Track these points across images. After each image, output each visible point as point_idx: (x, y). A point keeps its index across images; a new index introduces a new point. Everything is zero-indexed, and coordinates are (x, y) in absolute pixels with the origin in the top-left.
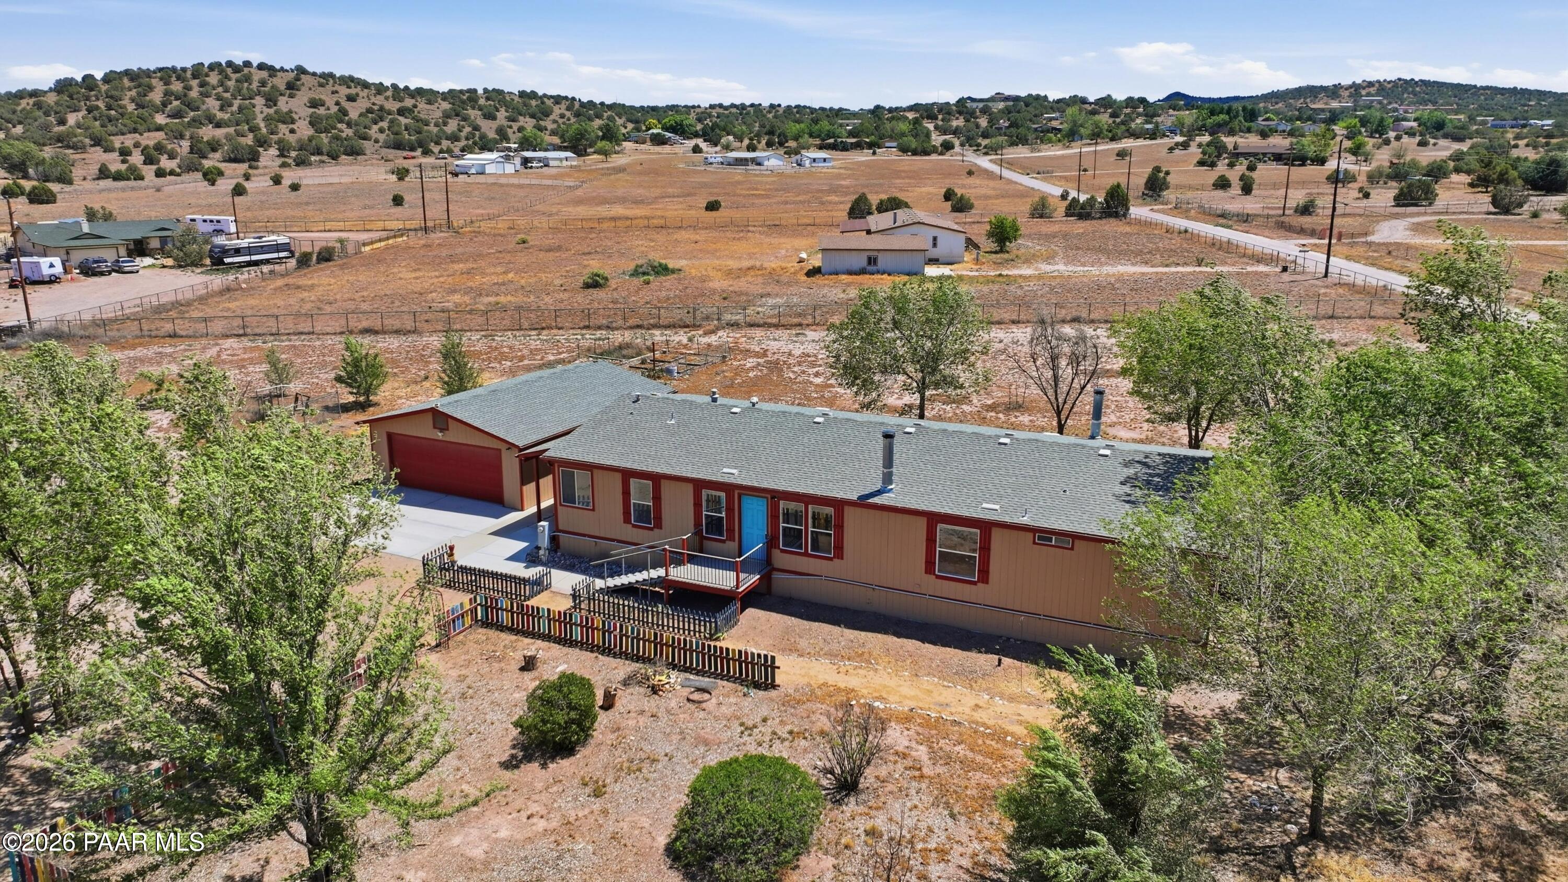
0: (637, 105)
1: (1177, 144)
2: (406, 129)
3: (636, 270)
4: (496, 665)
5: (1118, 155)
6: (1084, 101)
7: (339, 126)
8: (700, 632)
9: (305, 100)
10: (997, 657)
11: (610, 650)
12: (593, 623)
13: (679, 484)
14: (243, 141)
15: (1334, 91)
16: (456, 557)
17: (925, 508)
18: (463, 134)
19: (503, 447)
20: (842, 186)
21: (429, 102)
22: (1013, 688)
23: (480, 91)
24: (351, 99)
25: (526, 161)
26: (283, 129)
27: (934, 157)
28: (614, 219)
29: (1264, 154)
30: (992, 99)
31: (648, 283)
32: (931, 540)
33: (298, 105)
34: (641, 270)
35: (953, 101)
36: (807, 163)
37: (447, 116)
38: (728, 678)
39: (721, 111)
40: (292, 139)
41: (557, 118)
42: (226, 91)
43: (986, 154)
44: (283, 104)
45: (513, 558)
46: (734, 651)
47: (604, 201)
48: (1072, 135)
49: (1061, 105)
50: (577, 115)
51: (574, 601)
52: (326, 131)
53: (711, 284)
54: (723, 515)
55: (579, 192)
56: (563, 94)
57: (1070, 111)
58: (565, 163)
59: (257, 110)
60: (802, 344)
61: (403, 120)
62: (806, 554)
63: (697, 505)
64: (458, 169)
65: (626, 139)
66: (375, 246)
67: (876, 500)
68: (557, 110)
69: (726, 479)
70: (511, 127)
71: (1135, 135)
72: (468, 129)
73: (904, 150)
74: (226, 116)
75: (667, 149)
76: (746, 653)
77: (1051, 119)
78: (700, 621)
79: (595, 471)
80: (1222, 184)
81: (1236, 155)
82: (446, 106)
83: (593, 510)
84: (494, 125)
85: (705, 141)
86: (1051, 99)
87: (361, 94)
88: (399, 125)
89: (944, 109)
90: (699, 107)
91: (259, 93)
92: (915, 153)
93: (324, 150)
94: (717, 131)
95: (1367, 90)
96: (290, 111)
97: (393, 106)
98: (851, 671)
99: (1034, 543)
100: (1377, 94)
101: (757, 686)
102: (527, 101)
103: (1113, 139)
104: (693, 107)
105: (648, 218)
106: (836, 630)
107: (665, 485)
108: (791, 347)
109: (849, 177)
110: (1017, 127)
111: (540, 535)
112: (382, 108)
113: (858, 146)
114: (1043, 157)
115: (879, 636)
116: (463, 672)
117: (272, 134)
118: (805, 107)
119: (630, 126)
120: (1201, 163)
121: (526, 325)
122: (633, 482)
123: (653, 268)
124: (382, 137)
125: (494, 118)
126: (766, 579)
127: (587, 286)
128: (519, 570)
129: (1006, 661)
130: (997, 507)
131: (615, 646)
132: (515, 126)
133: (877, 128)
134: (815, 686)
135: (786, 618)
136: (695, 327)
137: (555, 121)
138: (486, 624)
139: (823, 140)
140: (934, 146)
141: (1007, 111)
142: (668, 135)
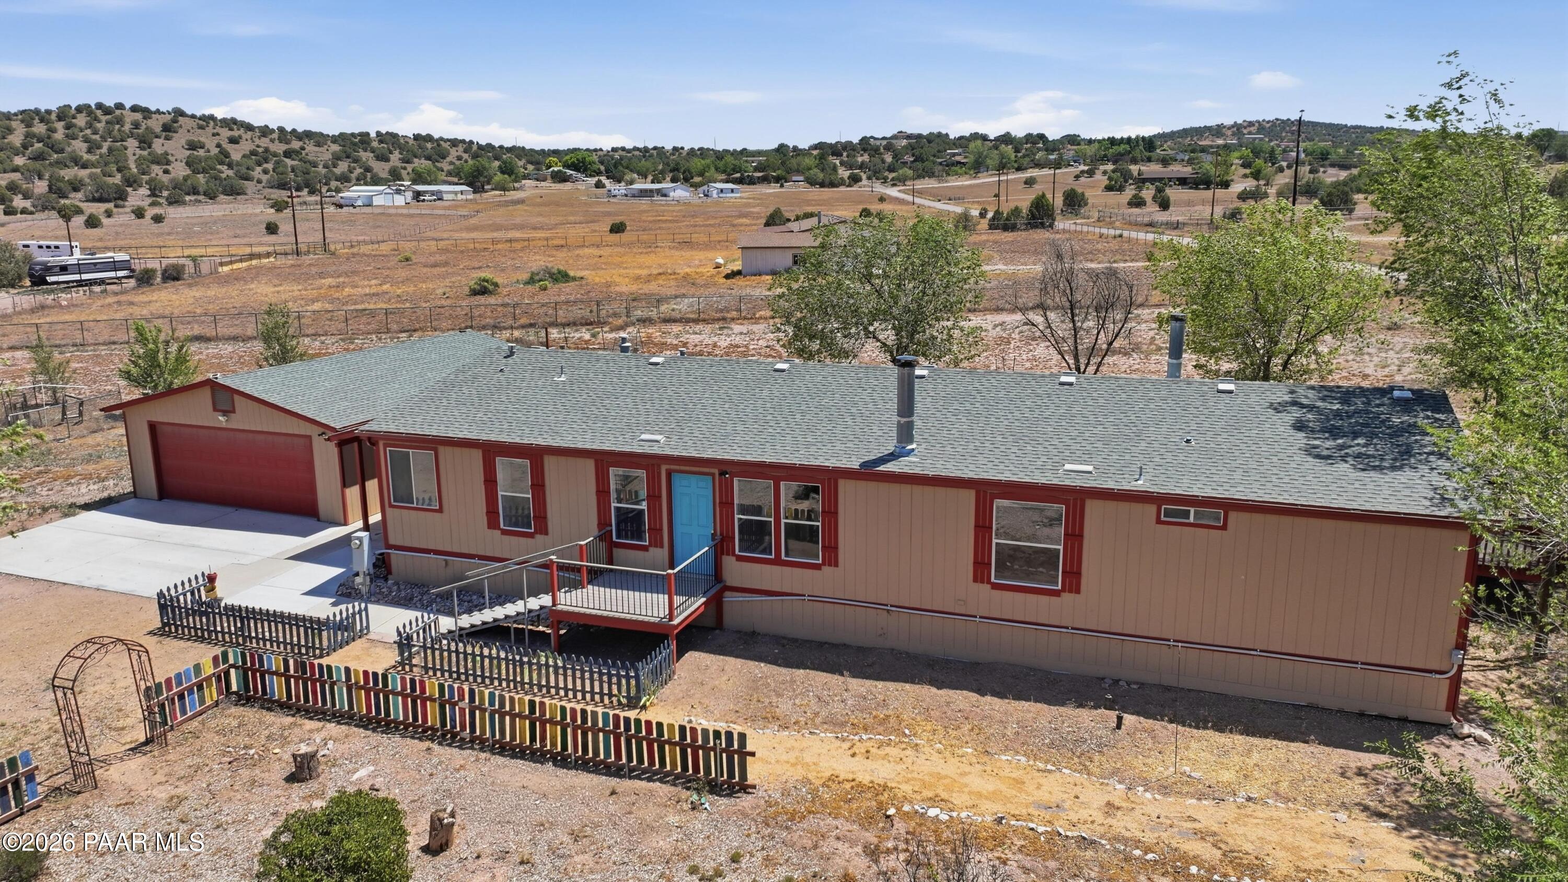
0: (538, 148)
1: (1082, 172)
2: (293, 171)
3: (532, 278)
4: (245, 773)
5: (1026, 183)
6: (984, 138)
7: (219, 167)
8: (610, 695)
9: (183, 142)
10: (1113, 714)
11: (454, 736)
12: (423, 690)
13: (571, 461)
14: (110, 180)
15: (1218, 131)
16: (220, 591)
17: (971, 475)
18: (353, 176)
19: (314, 431)
20: (752, 213)
21: (318, 145)
22: (1162, 769)
23: (373, 135)
24: (233, 141)
25: (417, 195)
26: (157, 170)
27: (842, 188)
28: (510, 241)
29: (1170, 179)
30: (894, 137)
31: (545, 289)
32: (983, 528)
33: (176, 147)
34: (537, 278)
35: (856, 140)
36: (715, 194)
37: (337, 158)
38: (663, 777)
39: (624, 153)
40: (165, 179)
41: (454, 160)
42: (95, 133)
43: (894, 185)
44: (159, 146)
45: (316, 592)
46: (671, 726)
47: (498, 228)
48: (978, 166)
49: (962, 141)
50: (475, 156)
51: (401, 654)
52: (204, 171)
53: (617, 289)
54: (644, 506)
55: (473, 221)
56: (460, 138)
57: (972, 145)
58: (460, 197)
59: (129, 152)
60: (729, 336)
61: (289, 162)
62: (778, 561)
63: (602, 493)
64: (342, 201)
65: (526, 177)
66: (235, 266)
67: (890, 467)
68: (454, 153)
69: (647, 449)
70: (405, 168)
71: (1039, 165)
72: (359, 171)
73: (811, 182)
74: (93, 158)
75: (568, 186)
76: (693, 730)
77: (954, 155)
78: (610, 676)
79: (441, 449)
80: (1137, 202)
81: (1142, 181)
82: (335, 148)
83: (440, 510)
84: (387, 166)
85: (608, 178)
86: (952, 137)
87: (244, 136)
88: (286, 166)
89: (848, 147)
90: (601, 150)
91: (132, 135)
92: (822, 185)
93: (201, 190)
94: (620, 168)
95: (1249, 129)
96: (166, 154)
97: (280, 148)
98: (873, 750)
99: (1159, 521)
100: (1258, 133)
101: (714, 788)
102: (422, 143)
103: (1019, 169)
104: (595, 150)
105: (547, 239)
106: (834, 680)
107: (550, 463)
108: (716, 339)
109: (758, 205)
110: (923, 161)
111: (355, 554)
112: (267, 150)
113: (765, 180)
114: (953, 187)
115: (907, 686)
116: (179, 791)
117: (143, 174)
118: (708, 149)
119: (530, 167)
120: (1109, 188)
121: (394, 327)
122: (501, 463)
123: (551, 275)
124: (265, 178)
125: (387, 160)
126: (716, 603)
127: (474, 293)
128: (322, 608)
129: (1129, 719)
130: (1090, 468)
131: (463, 728)
132: (410, 167)
133: (783, 163)
134: (818, 783)
135: (751, 663)
136: (601, 323)
137: (451, 163)
138: (245, 698)
139: (729, 175)
140: (842, 179)
141: (911, 147)
142: (569, 172)
